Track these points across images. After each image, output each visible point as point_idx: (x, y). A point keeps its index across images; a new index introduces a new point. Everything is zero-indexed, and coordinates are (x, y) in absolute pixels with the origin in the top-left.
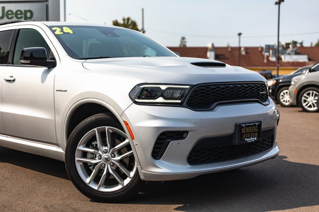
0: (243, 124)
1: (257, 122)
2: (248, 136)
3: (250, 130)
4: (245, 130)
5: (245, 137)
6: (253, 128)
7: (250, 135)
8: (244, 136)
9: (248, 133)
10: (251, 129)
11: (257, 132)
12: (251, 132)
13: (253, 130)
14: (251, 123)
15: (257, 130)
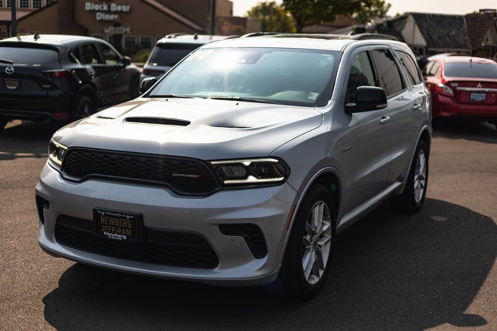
0: (99, 210)
1: (129, 215)
2: (113, 230)
3: (116, 222)
4: (106, 220)
5: (106, 229)
6: (122, 221)
7: (117, 230)
8: (105, 227)
9: (112, 226)
10: (119, 222)
11: (130, 229)
12: (119, 226)
13: (122, 224)
14: (117, 213)
15: (129, 226)
